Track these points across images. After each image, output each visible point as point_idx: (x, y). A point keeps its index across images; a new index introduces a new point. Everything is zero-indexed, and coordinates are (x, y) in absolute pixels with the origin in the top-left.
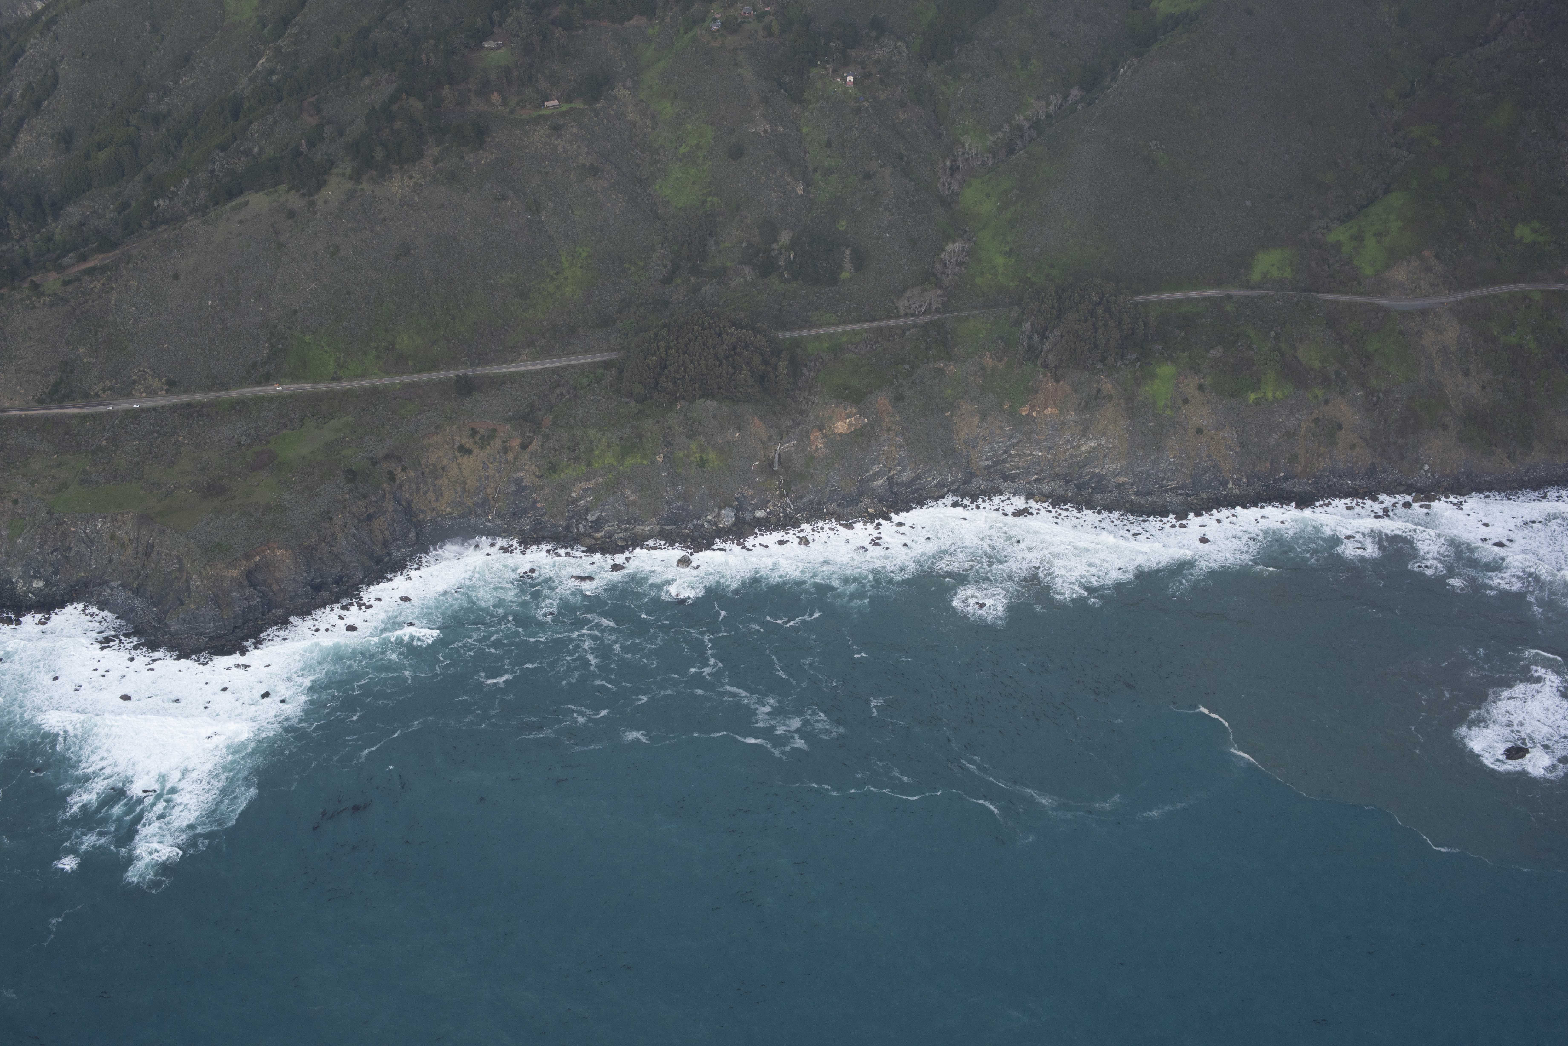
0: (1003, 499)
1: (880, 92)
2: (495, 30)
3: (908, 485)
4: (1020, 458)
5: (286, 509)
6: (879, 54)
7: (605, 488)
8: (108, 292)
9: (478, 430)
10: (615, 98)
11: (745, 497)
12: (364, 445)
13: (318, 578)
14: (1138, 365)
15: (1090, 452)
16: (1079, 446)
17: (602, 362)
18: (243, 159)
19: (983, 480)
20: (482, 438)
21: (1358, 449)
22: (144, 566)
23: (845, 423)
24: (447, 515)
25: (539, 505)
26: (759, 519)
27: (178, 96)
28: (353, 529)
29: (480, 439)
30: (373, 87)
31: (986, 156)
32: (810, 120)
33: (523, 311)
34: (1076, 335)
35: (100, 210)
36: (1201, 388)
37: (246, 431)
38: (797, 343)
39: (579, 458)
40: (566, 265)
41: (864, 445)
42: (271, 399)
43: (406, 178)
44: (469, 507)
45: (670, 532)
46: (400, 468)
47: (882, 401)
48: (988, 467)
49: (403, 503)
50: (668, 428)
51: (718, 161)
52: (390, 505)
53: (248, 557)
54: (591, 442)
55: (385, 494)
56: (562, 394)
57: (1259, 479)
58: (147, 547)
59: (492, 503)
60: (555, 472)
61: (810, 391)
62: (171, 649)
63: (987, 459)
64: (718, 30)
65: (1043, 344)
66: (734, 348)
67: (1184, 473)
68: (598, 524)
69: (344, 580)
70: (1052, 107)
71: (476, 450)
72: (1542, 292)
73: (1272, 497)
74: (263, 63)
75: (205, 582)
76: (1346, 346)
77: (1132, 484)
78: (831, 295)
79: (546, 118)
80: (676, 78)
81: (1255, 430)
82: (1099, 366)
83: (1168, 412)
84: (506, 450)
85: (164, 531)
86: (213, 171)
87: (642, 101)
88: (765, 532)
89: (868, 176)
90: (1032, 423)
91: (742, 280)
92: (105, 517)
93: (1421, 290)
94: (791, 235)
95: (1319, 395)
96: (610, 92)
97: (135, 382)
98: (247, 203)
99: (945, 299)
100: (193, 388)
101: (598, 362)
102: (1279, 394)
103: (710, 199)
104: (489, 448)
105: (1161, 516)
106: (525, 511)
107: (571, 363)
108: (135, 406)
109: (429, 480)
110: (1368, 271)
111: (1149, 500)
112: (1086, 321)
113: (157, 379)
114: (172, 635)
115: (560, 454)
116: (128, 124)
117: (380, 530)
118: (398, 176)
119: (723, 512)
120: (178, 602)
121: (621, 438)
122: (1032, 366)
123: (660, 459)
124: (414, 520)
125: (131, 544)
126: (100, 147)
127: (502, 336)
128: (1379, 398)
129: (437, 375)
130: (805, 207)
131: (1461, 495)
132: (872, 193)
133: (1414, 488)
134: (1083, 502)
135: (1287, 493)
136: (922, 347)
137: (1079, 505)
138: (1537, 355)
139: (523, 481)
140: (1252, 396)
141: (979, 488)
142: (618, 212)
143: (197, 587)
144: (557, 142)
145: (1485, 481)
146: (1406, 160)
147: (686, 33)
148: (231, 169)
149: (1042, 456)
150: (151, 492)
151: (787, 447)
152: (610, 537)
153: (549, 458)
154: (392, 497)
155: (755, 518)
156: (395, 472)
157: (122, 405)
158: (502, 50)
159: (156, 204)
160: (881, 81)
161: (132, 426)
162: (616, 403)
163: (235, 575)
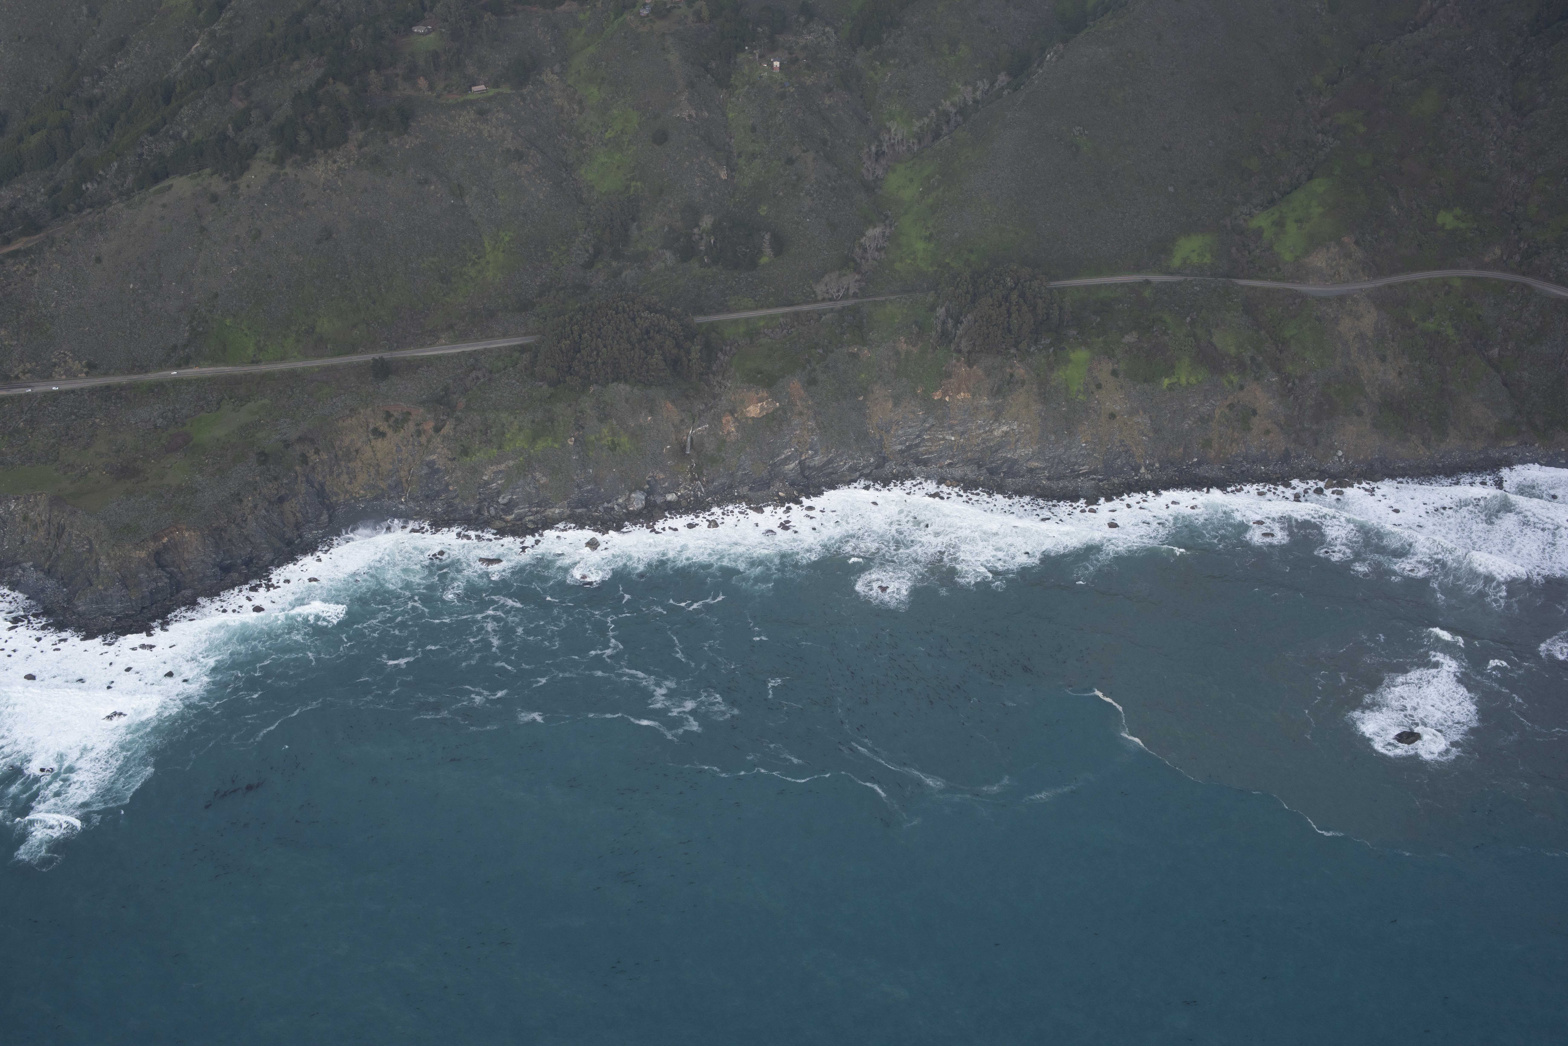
0: (915, 483)
1: (807, 78)
2: (426, 14)
3: (819, 469)
4: (932, 442)
5: (197, 491)
6: (807, 39)
7: (516, 472)
8: (31, 275)
9: (392, 412)
10: (543, 83)
11: (656, 481)
12: (278, 428)
13: (227, 560)
14: (1051, 350)
15: (1002, 437)
16: (991, 431)
17: (518, 345)
18: (171, 143)
19: (896, 465)
20: (396, 421)
21: (1272, 435)
22: (55, 547)
23: (757, 407)
24: (361, 497)
25: (451, 488)
26: (670, 502)
27: (112, 80)
28: (264, 511)
29: (394, 422)
30: (302, 72)
31: (911, 141)
32: (736, 106)
33: (444, 295)
34: (989, 320)
35: (31, 194)
36: (1114, 373)
37: (162, 414)
38: (713, 327)
39: (491, 441)
40: (489, 249)
41: (776, 429)
42: (189, 382)
43: (330, 162)
44: (383, 489)
45: (581, 515)
46: (313, 450)
47: (795, 385)
48: (902, 452)
49: (316, 485)
50: (580, 412)
51: (643, 146)
52: (303, 488)
53: (156, 538)
54: (503, 425)
55: (297, 477)
56: (478, 378)
57: (1172, 464)
58: (58, 528)
59: (405, 485)
60: (467, 454)
61: (723, 376)
62: (78, 629)
63: (900, 444)
64: (647, 16)
65: (957, 329)
66: (648, 332)
67: (1095, 457)
68: (509, 507)
69: (255, 561)
70: (978, 93)
71: (390, 433)
72: (1463, 278)
73: (1184, 482)
74: (197, 47)
75: (113, 563)
76: (1263, 332)
77: (1044, 469)
78: (750, 279)
79: (472, 103)
80: (604, 63)
81: (1169, 415)
82: (1013, 351)
83: (1081, 397)
84: (419, 433)
85: (75, 512)
86: (141, 155)
87: (569, 86)
88: (675, 516)
89: (790, 161)
90: (945, 407)
91: (663, 265)
92: (18, 499)
93: (1340, 276)
94: (712, 220)
95: (1234, 381)
96: (538, 77)
97: (55, 365)
98: (170, 187)
99: (863, 284)
100: (112, 371)
101: (515, 346)
102: (1193, 380)
103: (633, 183)
104: (403, 431)
105: (1072, 501)
106: (438, 494)
107: (488, 347)
108: (54, 388)
109: (343, 463)
110: (1288, 257)
111: (1061, 485)
112: (1000, 305)
113: (77, 362)
114: (80, 616)
115: (473, 437)
116: (62, 108)
117: (292, 512)
118: (322, 161)
119: (633, 495)
120: (87, 583)
121: (533, 421)
122: (946, 351)
123: (571, 442)
124: (327, 502)
125: (43, 525)
126: (33, 131)
127: (422, 320)
128: (1294, 384)
129: (355, 359)
130: (729, 192)
131: (1373, 481)
132: (794, 178)
133: (1327, 474)
134: (995, 487)
135: (1200, 478)
136: (837, 331)
137: (990, 490)
138: (1454, 341)
139: (435, 465)
140: (1166, 382)
141: (891, 472)
142: (541, 196)
143: (105, 567)
144: (482, 127)
145: (1399, 467)
146: (1331, 146)
147: (616, 18)
148: (160, 153)
149: (955, 441)
150: (65, 473)
151: (699, 431)
152: (521, 519)
153: (461, 441)
154: (304, 479)
155: (666, 501)
156: (308, 455)
157: (41, 388)
158: (432, 35)
159: (84, 187)
160: (808, 67)
161: (50, 408)
162: (529, 387)
163: (143, 556)
